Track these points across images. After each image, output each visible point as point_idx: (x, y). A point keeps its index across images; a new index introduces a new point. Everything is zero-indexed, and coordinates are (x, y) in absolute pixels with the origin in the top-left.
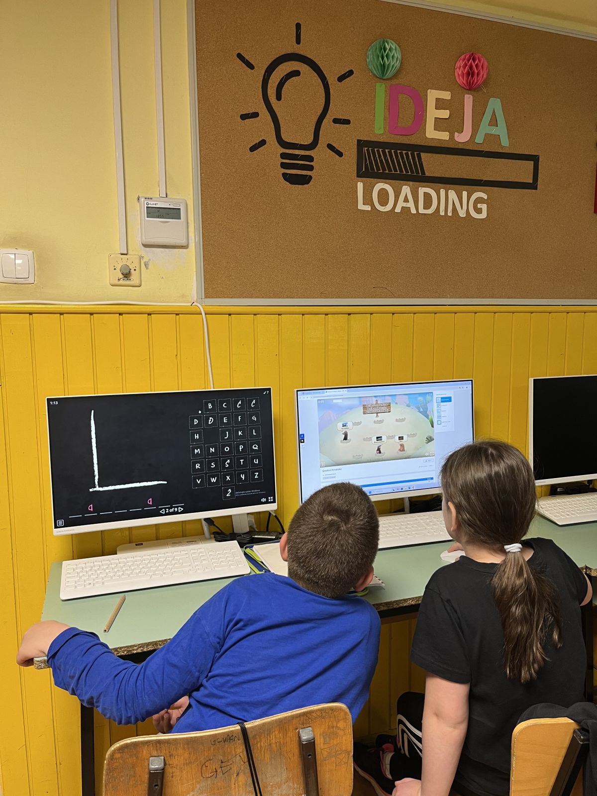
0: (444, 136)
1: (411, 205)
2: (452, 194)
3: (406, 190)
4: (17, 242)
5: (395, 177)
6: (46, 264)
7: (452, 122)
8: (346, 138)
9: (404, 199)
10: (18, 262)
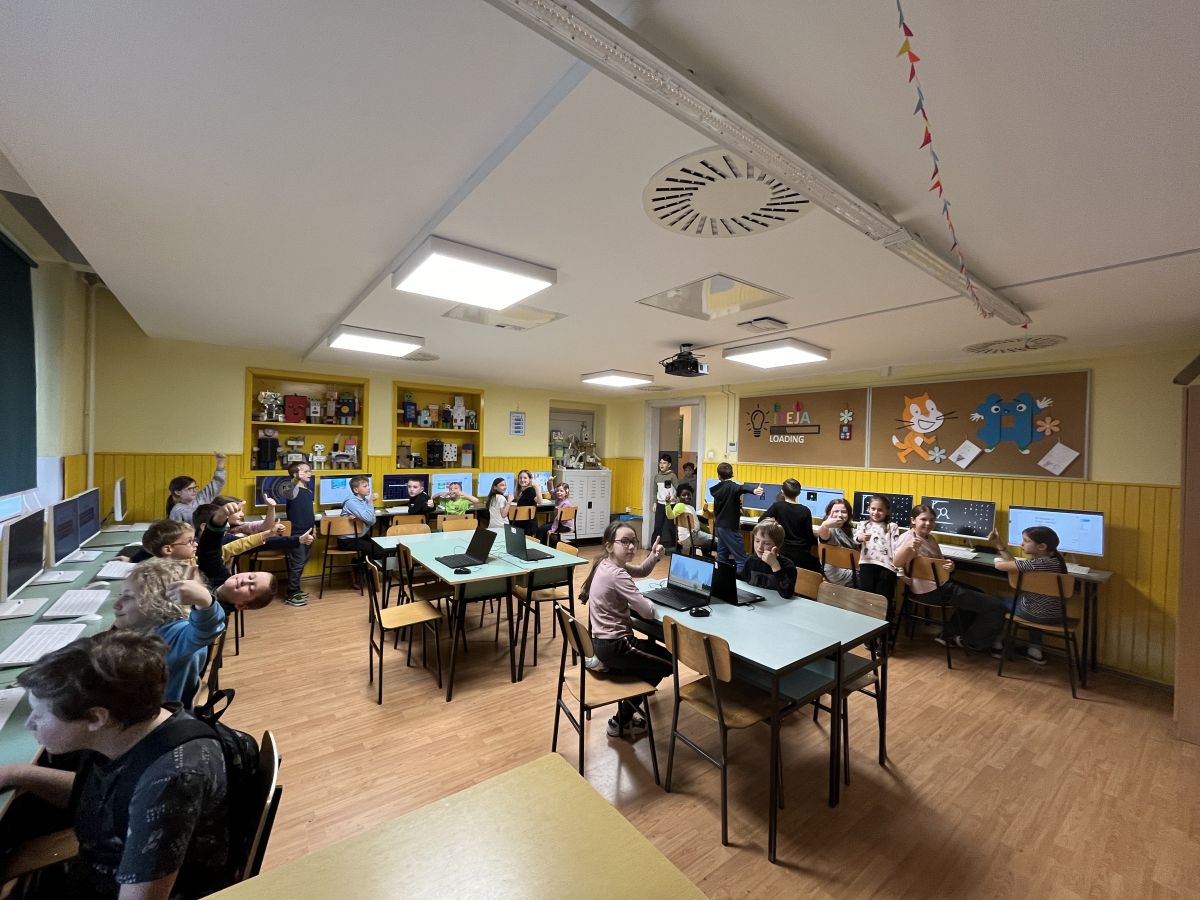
0: (792, 423)
1: (783, 440)
2: (794, 437)
3: (782, 436)
4: (712, 451)
5: (779, 434)
6: (714, 455)
7: (794, 419)
8: (768, 426)
9: (781, 439)
10: (711, 454)
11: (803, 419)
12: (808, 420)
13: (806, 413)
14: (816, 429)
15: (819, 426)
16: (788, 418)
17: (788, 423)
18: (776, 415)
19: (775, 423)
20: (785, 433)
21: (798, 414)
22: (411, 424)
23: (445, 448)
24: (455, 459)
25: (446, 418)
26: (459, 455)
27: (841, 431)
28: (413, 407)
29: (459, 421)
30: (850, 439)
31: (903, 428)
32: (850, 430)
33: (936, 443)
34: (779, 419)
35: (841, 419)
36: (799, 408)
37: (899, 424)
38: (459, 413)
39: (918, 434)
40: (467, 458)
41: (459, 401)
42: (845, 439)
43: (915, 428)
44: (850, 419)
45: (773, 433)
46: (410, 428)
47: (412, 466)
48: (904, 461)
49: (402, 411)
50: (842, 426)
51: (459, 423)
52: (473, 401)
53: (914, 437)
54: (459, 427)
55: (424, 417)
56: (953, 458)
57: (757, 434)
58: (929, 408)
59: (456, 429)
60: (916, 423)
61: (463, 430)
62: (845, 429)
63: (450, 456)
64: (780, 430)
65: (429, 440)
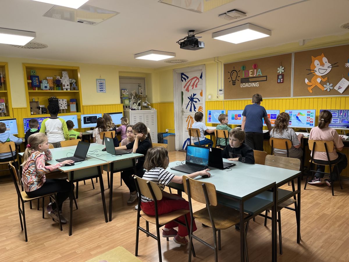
0: (252, 76)
1: (248, 86)
2: (253, 83)
3: (247, 84)
4: (210, 95)
5: (245, 82)
6: (212, 97)
7: (253, 74)
8: (239, 79)
9: (247, 85)
10: (210, 97)
11: (258, 73)
12: (260, 73)
13: (259, 70)
14: (265, 78)
15: (266, 76)
16: (250, 73)
17: (250, 76)
18: (243, 72)
19: (243, 77)
20: (248, 82)
21: (255, 70)
22: (37, 88)
23: (59, 102)
24: (66, 108)
25: (58, 84)
26: (68, 106)
27: (278, 78)
28: (37, 79)
29: (66, 86)
30: (283, 82)
31: (311, 74)
32: (283, 78)
33: (328, 81)
34: (245, 74)
35: (278, 72)
36: (255, 67)
37: (309, 72)
38: (66, 81)
39: (318, 76)
40: (73, 107)
41: (65, 74)
42: (280, 82)
43: (317, 73)
44: (283, 71)
45: (242, 82)
46: (37, 91)
47: (41, 112)
48: (311, 92)
49: (30, 81)
50: (278, 76)
51: (66, 87)
52: (73, 73)
53: (316, 78)
54: (67, 89)
55: (44, 84)
56: (336, 88)
57: (234, 83)
58: (324, 62)
59: (65, 91)
60: (317, 70)
61: (69, 91)
62: (280, 77)
63: (63, 106)
64: (246, 80)
65: (49, 97)
